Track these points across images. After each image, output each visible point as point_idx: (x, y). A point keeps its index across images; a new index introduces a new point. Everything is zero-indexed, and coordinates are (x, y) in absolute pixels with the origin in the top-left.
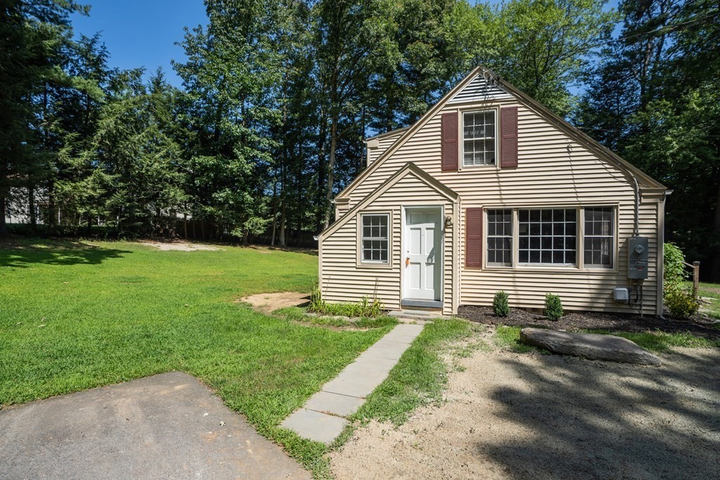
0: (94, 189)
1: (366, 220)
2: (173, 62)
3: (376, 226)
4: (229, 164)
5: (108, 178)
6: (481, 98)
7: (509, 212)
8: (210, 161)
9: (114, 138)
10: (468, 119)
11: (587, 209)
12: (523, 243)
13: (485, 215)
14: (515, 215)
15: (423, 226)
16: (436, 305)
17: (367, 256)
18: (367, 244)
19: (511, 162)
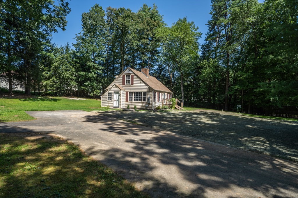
0: (52, 83)
1: (109, 93)
2: (72, 44)
3: (110, 94)
4: (89, 74)
5: (55, 79)
6: (128, 73)
7: (132, 92)
8: (83, 73)
9: (56, 68)
10: (127, 76)
11: (143, 92)
12: (134, 97)
13: (129, 93)
14: (133, 93)
15: (117, 95)
16: (118, 107)
17: (109, 100)
18: (109, 97)
19: (132, 84)
